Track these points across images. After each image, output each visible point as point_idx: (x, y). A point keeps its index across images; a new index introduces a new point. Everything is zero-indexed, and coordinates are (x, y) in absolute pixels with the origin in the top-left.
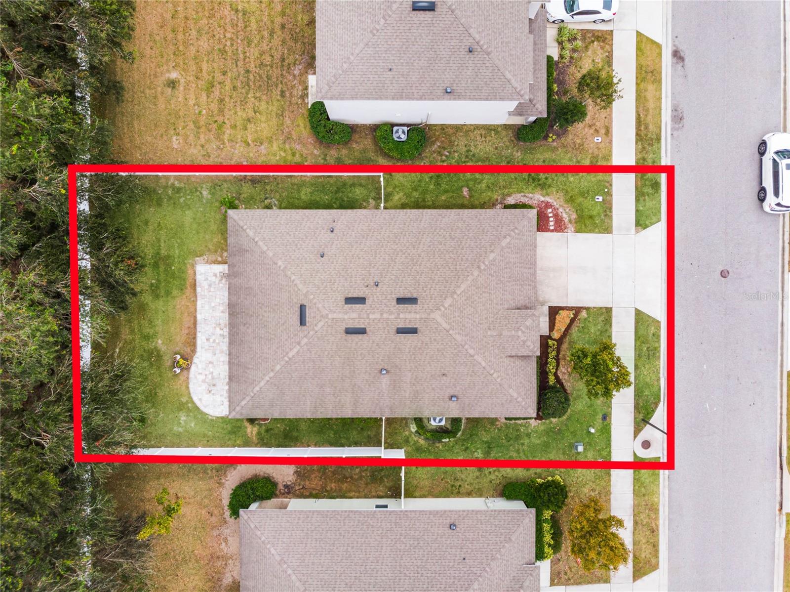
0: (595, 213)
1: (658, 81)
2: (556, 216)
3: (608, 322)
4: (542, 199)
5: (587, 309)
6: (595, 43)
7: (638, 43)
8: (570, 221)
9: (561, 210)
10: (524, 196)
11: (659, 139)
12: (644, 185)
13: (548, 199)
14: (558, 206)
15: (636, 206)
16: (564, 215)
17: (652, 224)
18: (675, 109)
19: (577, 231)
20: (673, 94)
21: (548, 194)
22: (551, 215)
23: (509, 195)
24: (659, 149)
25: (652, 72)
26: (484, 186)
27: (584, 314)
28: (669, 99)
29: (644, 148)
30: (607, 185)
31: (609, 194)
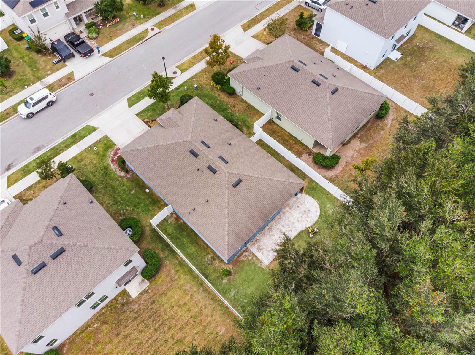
0: (103, 145)
1: (26, 166)
2: (115, 155)
3: (142, 112)
4: (112, 165)
5: (143, 121)
6: (24, 199)
7: (12, 184)
8: (113, 150)
9: (111, 156)
10: (116, 171)
11: (53, 148)
12: (77, 139)
13: (110, 163)
14: (111, 158)
15: (88, 135)
16: (112, 153)
17: (91, 126)
18: (35, 152)
19: (115, 145)
20: (28, 158)
21: (108, 164)
22: (116, 157)
23: (120, 176)
24: (57, 145)
25: (23, 171)
26: (124, 188)
27: (146, 120)
28: (32, 157)
29: (61, 150)
30: (87, 150)
31: (90, 146)
